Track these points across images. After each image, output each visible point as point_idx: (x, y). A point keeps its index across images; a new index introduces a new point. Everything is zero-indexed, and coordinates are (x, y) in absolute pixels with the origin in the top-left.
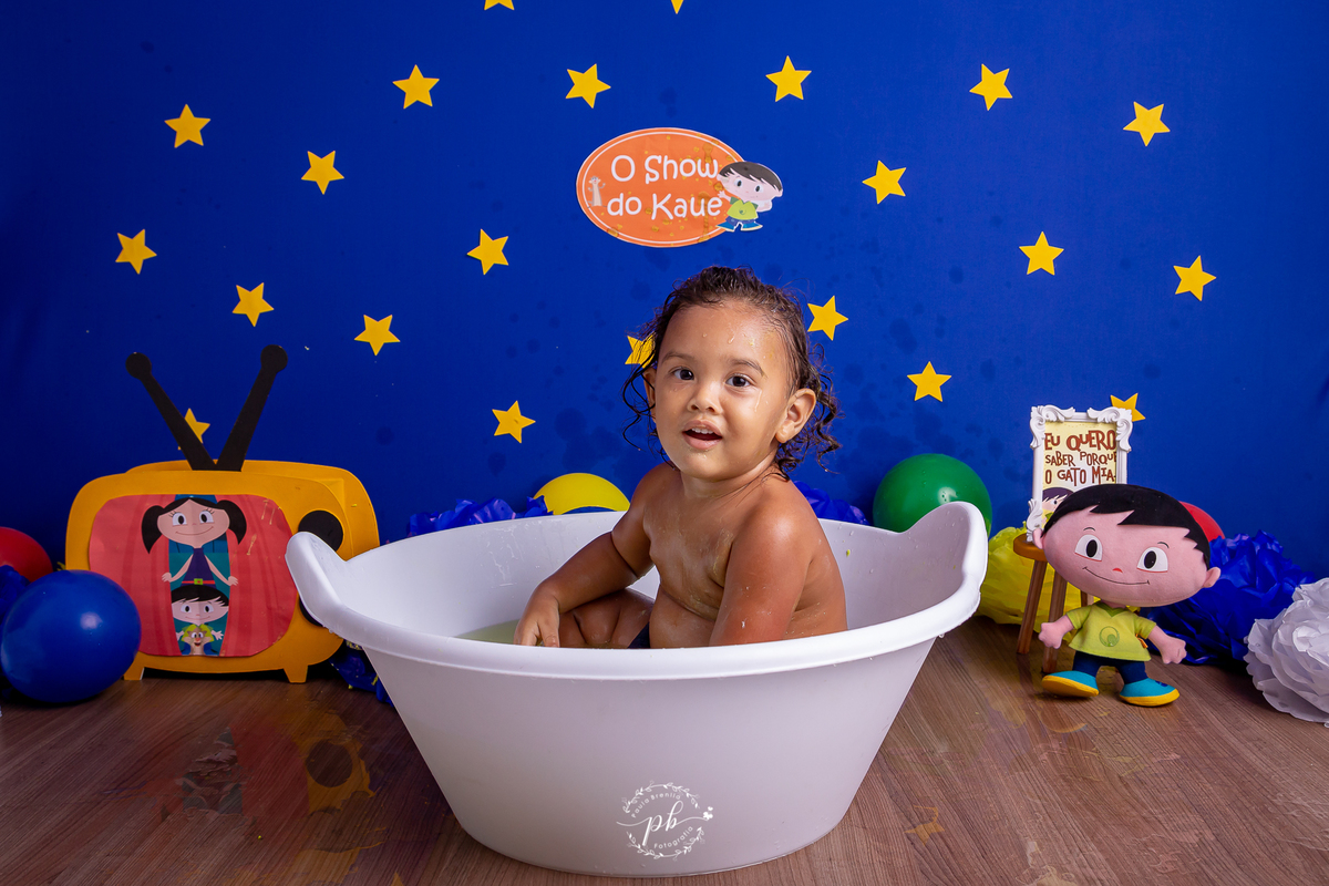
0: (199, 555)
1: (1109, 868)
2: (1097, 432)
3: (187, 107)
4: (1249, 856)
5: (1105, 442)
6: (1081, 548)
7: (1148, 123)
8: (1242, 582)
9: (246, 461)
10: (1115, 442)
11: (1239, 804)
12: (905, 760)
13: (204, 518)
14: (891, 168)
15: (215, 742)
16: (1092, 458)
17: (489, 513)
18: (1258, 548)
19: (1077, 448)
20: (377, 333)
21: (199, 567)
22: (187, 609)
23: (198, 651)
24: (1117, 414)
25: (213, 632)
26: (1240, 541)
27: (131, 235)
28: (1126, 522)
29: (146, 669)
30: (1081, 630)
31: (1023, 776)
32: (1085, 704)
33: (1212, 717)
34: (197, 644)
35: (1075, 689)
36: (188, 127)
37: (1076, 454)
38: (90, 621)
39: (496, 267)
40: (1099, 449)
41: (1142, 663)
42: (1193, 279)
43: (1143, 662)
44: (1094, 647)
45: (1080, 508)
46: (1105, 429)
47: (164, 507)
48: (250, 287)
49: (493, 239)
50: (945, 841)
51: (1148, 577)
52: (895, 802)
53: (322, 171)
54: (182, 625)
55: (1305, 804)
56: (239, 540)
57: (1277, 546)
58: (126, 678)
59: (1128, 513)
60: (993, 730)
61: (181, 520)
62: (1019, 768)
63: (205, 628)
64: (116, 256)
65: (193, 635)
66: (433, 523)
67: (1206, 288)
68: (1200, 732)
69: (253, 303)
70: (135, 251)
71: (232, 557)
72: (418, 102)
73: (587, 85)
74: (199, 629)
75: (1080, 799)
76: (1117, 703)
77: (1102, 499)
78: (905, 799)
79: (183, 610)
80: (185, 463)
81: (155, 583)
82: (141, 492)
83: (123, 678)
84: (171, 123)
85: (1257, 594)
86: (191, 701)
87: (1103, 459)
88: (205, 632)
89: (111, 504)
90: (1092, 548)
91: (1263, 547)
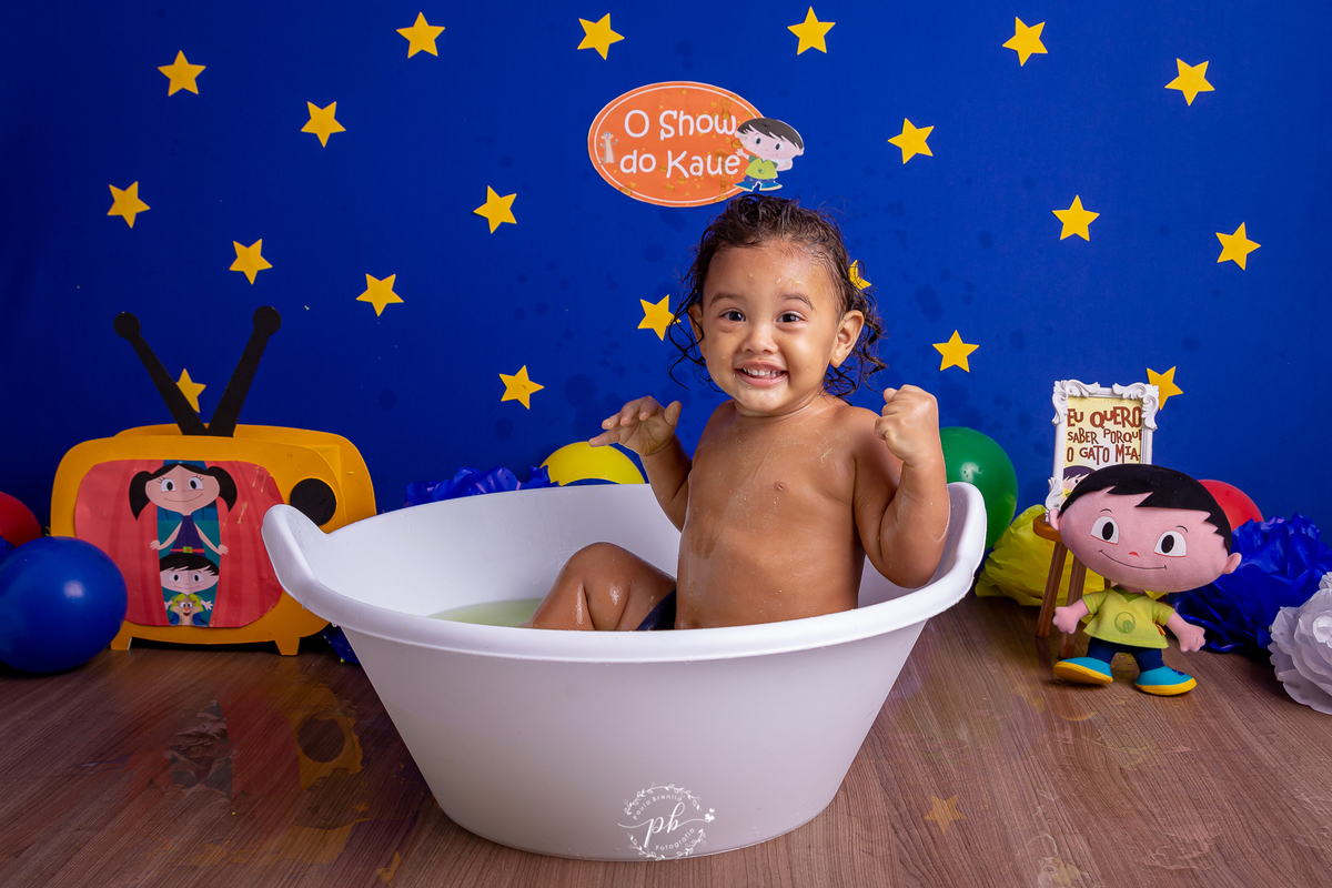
0: (188, 522)
1: (1093, 862)
2: (1123, 409)
3: (181, 53)
4: (1239, 852)
5: (1131, 419)
6: (1097, 531)
7: (1191, 80)
8: (1274, 568)
9: (238, 425)
10: (1140, 419)
11: (1239, 799)
12: (902, 746)
13: (193, 485)
14: (918, 126)
15: (199, 715)
16: (1117, 436)
17: (492, 482)
18: (1292, 532)
19: (1101, 425)
20: (380, 293)
21: (188, 535)
22: (176, 578)
23: (187, 621)
24: (1144, 391)
25: (203, 602)
26: (1275, 525)
27: (124, 187)
28: (1144, 505)
29: (133, 638)
30: (1097, 614)
31: (1021, 765)
32: (1098, 692)
33: (1228, 708)
34: (186, 614)
35: (1087, 676)
36: (183, 75)
37: (1099, 431)
38: (75, 590)
39: (503, 225)
40: (1124, 426)
41: (1158, 651)
42: (1237, 247)
43: (1160, 650)
44: (1109, 633)
45: (1098, 489)
46: (1131, 406)
47: (152, 472)
48: (248, 244)
49: (501, 196)
50: (929, 831)
51: (1166, 562)
52: (885, 789)
53: (323, 122)
54: (171, 594)
55: (1307, 799)
56: (230, 508)
57: (1314, 530)
58: (113, 648)
59: (1147, 495)
60: (998, 718)
61: (170, 486)
62: (1018, 757)
63: (195, 598)
64: (108, 209)
65: (182, 605)
66: (431, 492)
67: (1249, 256)
68: (1212, 723)
69: (250, 260)
70: (128, 204)
71: (223, 525)
72: (422, 51)
73: (599, 36)
74: (188, 598)
75: (1076, 790)
76: (1133, 692)
77: (1121, 480)
78: (896, 787)
79: (172, 578)
80: (175, 427)
81: (143, 551)
82: (127, 457)
83: (109, 648)
84: (164, 70)
85: (1286, 580)
86: (178, 672)
87: (1127, 436)
88: (194, 602)
89: (98, 468)
90: (1108, 531)
91: (1298, 531)
